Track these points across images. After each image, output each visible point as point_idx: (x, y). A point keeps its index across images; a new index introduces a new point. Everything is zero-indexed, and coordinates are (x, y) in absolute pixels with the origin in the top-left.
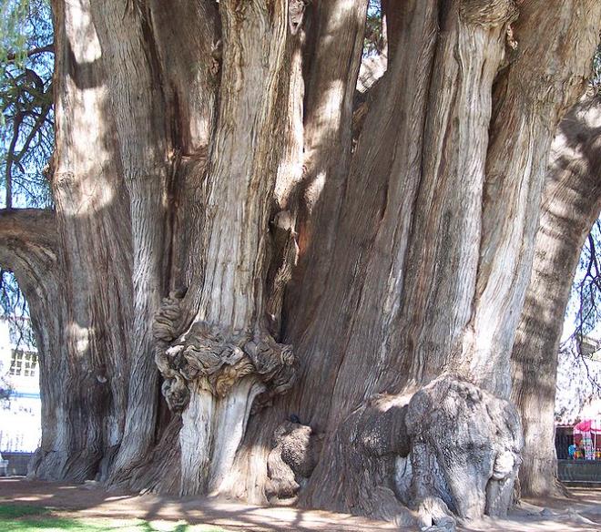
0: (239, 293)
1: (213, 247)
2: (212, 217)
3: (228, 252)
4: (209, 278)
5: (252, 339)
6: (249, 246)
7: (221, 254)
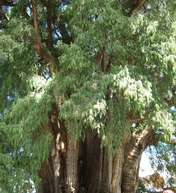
0: (74, 178)
1: (68, 171)
2: (68, 166)
3: (71, 171)
4: (68, 176)
5: (77, 186)
6: (74, 170)
7: (70, 172)
